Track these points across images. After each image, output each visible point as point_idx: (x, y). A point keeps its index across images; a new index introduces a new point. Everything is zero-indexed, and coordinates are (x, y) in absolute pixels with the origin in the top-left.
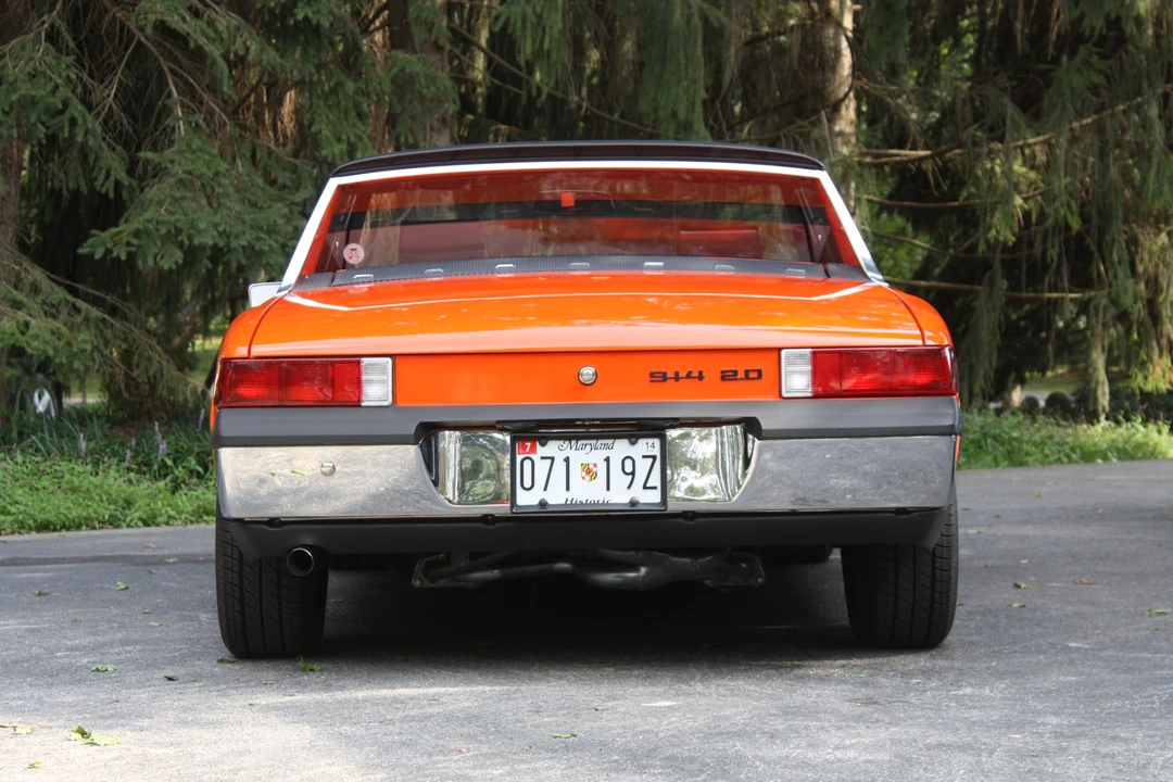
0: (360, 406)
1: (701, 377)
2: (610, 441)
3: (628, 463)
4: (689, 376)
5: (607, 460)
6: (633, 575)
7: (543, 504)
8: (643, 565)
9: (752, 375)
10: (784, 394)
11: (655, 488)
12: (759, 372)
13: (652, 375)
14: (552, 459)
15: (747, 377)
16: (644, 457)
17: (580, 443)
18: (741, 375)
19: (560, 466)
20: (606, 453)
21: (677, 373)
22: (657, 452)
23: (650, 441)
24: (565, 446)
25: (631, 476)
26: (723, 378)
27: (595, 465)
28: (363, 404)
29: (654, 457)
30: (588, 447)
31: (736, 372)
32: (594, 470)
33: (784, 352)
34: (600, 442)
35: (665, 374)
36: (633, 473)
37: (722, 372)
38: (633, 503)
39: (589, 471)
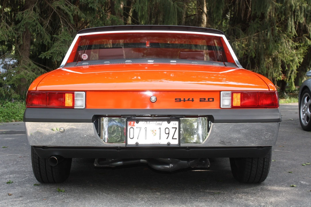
0: (74, 108)
1: (193, 100)
2: (161, 122)
3: (167, 130)
4: (189, 100)
5: (160, 129)
6: (168, 167)
7: (137, 144)
8: (171, 163)
9: (210, 100)
10: (222, 107)
11: (176, 139)
12: (213, 99)
13: (176, 99)
14: (140, 128)
15: (209, 101)
16: (173, 128)
17: (150, 122)
18: (207, 100)
19: (143, 130)
20: (159, 126)
21: (184, 99)
22: (177, 126)
23: (175, 122)
24: (145, 123)
25: (168, 135)
26: (200, 101)
28: (75, 108)
29: (176, 128)
31: (205, 99)
32: (155, 132)
33: (222, 92)
34: (157, 122)
35: (180, 99)
37: (200, 99)
38: (169, 144)
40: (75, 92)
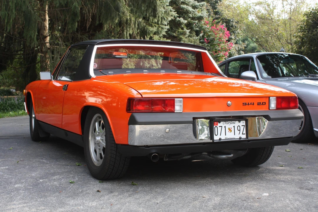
1: (253, 104)
2: (234, 122)
3: (239, 127)
4: (251, 104)
5: (234, 127)
7: (220, 139)
9: (264, 104)
10: (270, 109)
11: (245, 134)
12: (265, 103)
13: (243, 104)
14: (222, 127)
15: (263, 104)
16: (242, 126)
17: (228, 122)
18: (261, 104)
19: (223, 128)
20: (233, 125)
21: (248, 103)
22: (244, 124)
23: (243, 121)
24: (224, 123)
25: (239, 131)
26: (258, 104)
27: (231, 128)
28: (175, 112)
29: (244, 126)
30: (230, 123)
31: (260, 103)
33: (271, 98)
34: (232, 122)
35: (246, 103)
36: (240, 130)
37: (258, 103)
38: (240, 138)
39: (230, 130)
40: (175, 99)
